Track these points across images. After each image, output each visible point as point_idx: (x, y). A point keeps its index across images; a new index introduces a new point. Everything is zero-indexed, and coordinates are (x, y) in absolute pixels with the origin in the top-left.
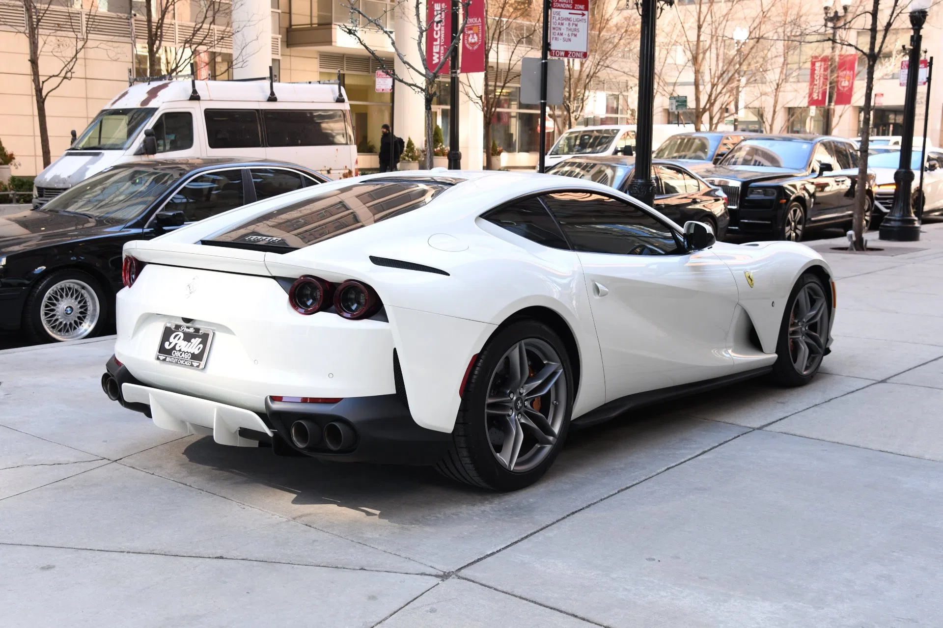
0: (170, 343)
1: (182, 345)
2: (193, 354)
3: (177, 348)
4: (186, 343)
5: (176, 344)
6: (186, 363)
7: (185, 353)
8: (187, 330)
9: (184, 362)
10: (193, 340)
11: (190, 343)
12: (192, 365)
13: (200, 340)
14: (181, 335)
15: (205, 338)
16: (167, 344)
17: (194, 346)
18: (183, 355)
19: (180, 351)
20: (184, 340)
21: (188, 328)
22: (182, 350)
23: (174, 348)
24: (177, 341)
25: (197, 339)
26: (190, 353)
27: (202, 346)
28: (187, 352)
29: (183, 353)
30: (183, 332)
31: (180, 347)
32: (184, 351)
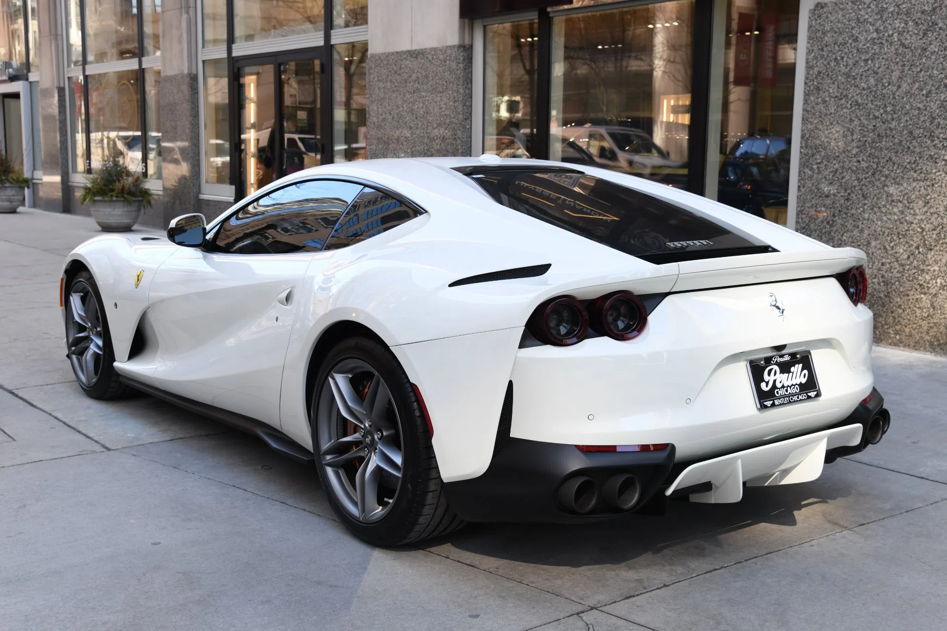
0: (767, 383)
1: (782, 379)
2: (801, 385)
3: (779, 385)
4: (786, 375)
5: (775, 381)
6: (800, 397)
7: (790, 387)
8: (782, 360)
9: (798, 398)
10: (792, 369)
11: (791, 374)
12: (809, 397)
13: (801, 365)
14: (776, 368)
15: (805, 360)
16: (763, 385)
17: (798, 376)
18: (789, 391)
19: (783, 387)
20: (782, 372)
21: (782, 356)
22: (786, 385)
23: (774, 387)
24: (774, 377)
25: (797, 366)
26: (796, 384)
27: (806, 372)
28: (792, 385)
29: (789, 388)
30: (777, 364)
31: (780, 382)
32: (788, 386)
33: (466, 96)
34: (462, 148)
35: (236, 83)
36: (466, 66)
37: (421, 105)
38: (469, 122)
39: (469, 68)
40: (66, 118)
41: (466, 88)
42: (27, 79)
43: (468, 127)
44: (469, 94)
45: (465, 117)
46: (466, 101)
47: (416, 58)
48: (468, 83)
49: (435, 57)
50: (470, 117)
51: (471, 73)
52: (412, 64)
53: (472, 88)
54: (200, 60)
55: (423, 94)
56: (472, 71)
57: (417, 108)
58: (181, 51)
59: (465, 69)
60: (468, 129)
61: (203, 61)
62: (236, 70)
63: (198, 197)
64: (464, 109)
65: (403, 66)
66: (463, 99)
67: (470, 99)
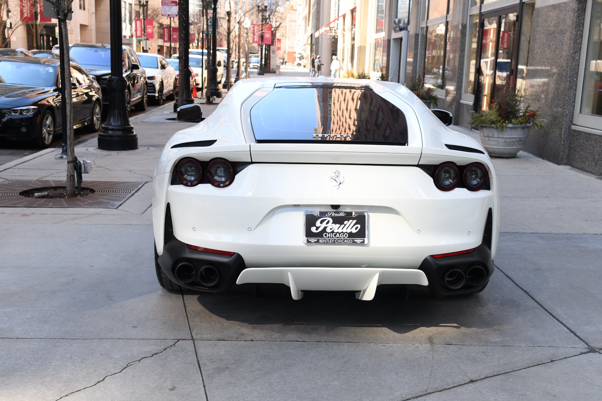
0: (317, 228)
1: (333, 227)
2: (350, 233)
3: (328, 230)
4: (338, 225)
5: (326, 227)
6: (346, 242)
7: (340, 233)
8: (337, 215)
9: (344, 241)
10: (345, 222)
11: (343, 226)
12: (354, 243)
13: (355, 221)
14: (329, 219)
15: (361, 219)
16: (313, 229)
17: (351, 227)
18: (338, 236)
20: (335, 223)
21: (337, 213)
22: (335, 232)
23: (324, 231)
24: (326, 225)
25: (351, 221)
26: (346, 232)
27: (359, 226)
28: (342, 232)
29: (338, 234)
30: (331, 217)
31: (331, 229)
32: (338, 232)
33: (577, 36)
34: (570, 73)
35: (481, 29)
36: (579, 14)
37: (554, 43)
38: (579, 54)
39: (582, 16)
40: (417, 52)
41: (578, 30)
42: (407, 30)
43: (577, 58)
44: (580, 35)
45: (575, 51)
46: (577, 39)
47: (555, 10)
48: (580, 27)
49: (564, 9)
50: (579, 51)
51: (584, 20)
52: (553, 14)
53: (583, 30)
54: (469, 14)
55: (556, 35)
56: (584, 18)
57: (552, 45)
58: (460, 9)
59: (579, 17)
60: (577, 59)
61: (470, 16)
62: (482, 21)
63: (459, 101)
64: (574, 46)
65: (549, 16)
66: (574, 38)
67: (581, 38)
